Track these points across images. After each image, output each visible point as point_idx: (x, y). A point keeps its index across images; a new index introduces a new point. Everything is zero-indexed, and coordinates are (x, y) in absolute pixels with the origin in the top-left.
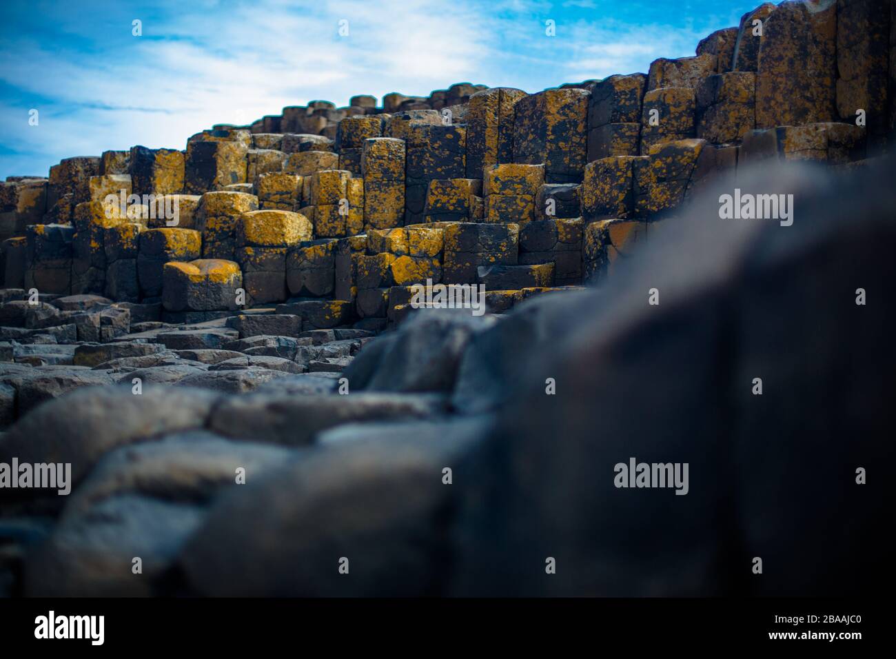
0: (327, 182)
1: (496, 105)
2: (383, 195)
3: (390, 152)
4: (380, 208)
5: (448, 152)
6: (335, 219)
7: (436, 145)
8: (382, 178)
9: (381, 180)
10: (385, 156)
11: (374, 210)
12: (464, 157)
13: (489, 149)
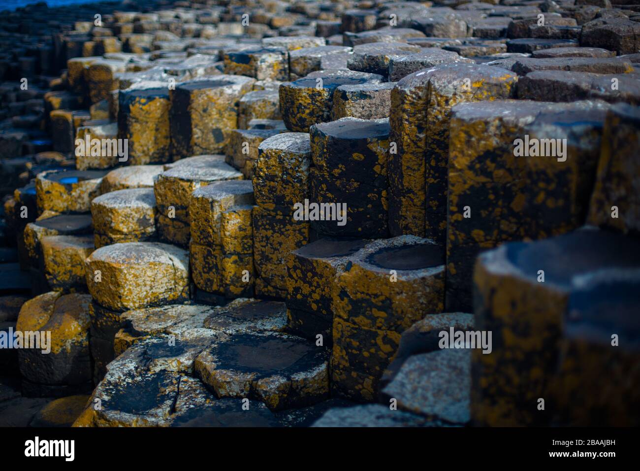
0: (197, 213)
1: (420, 111)
2: (277, 238)
3: (285, 171)
4: (274, 256)
5: (356, 185)
6: (210, 269)
7: (336, 172)
8: (275, 210)
9: (273, 214)
10: (276, 176)
11: (266, 259)
12: (384, 193)
13: (410, 191)
